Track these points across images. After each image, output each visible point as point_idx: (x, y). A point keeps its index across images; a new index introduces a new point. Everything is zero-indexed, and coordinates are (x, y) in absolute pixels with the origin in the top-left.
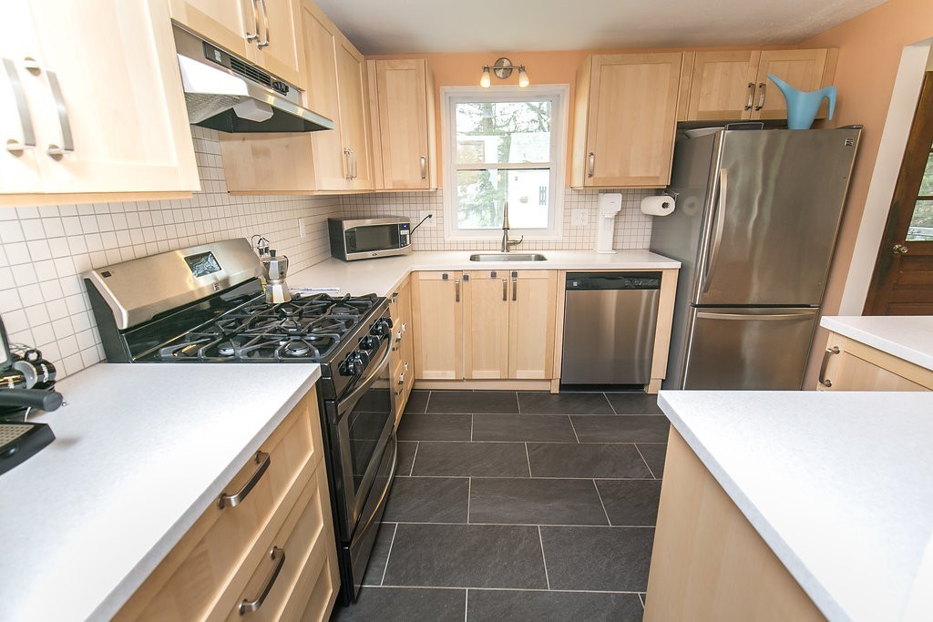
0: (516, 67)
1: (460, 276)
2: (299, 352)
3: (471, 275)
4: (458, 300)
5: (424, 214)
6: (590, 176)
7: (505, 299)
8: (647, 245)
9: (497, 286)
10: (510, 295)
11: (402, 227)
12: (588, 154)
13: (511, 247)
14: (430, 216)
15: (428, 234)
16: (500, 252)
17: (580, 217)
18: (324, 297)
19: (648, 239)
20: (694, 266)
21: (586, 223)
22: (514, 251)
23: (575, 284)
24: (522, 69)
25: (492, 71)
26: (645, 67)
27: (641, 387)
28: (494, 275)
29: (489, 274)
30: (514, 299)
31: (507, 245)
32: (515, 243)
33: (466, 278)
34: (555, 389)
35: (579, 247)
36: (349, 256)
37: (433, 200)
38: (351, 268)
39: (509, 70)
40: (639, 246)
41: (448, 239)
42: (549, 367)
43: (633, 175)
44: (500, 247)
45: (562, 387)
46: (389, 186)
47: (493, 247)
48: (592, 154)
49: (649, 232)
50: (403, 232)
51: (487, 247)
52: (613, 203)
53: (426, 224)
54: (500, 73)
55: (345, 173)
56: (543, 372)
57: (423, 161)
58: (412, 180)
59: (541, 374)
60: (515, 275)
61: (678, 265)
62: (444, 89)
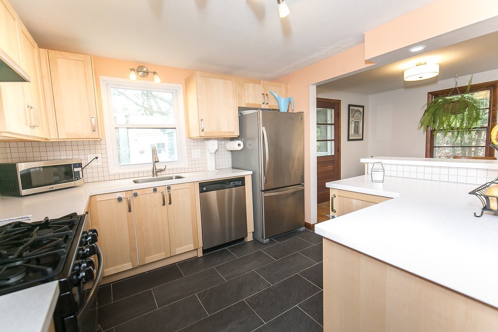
0: (151, 72)
1: (130, 195)
2: (13, 280)
3: (139, 193)
4: (130, 211)
5: (91, 157)
6: (203, 130)
7: (164, 204)
8: (231, 166)
9: (158, 197)
10: (167, 201)
11: (76, 165)
12: (200, 120)
13: (158, 174)
14: (97, 158)
15: (95, 170)
16: (151, 177)
17: (196, 153)
18: (18, 224)
19: (230, 163)
20: (258, 172)
21: (199, 157)
22: (160, 175)
23: (205, 189)
24: (154, 73)
25: (136, 72)
26: (221, 81)
27: (243, 239)
28: (155, 190)
29: (152, 190)
30: (170, 203)
31: (155, 172)
32: (161, 171)
33: (136, 195)
34: (200, 254)
35: (197, 170)
36: (24, 192)
37: (98, 147)
38: (26, 202)
39: (147, 73)
40: (227, 167)
41: (112, 172)
42: (195, 242)
43: (223, 130)
44: (151, 174)
45: (204, 251)
46: (63, 136)
47: (146, 174)
48: (202, 120)
49: (230, 159)
50: (76, 170)
51: (141, 175)
52: (213, 145)
53: (94, 163)
54: (140, 74)
55: (29, 123)
56: (192, 245)
57: (93, 119)
58: (85, 132)
59: (191, 247)
60: (169, 188)
61: (251, 173)
62: (102, 78)
